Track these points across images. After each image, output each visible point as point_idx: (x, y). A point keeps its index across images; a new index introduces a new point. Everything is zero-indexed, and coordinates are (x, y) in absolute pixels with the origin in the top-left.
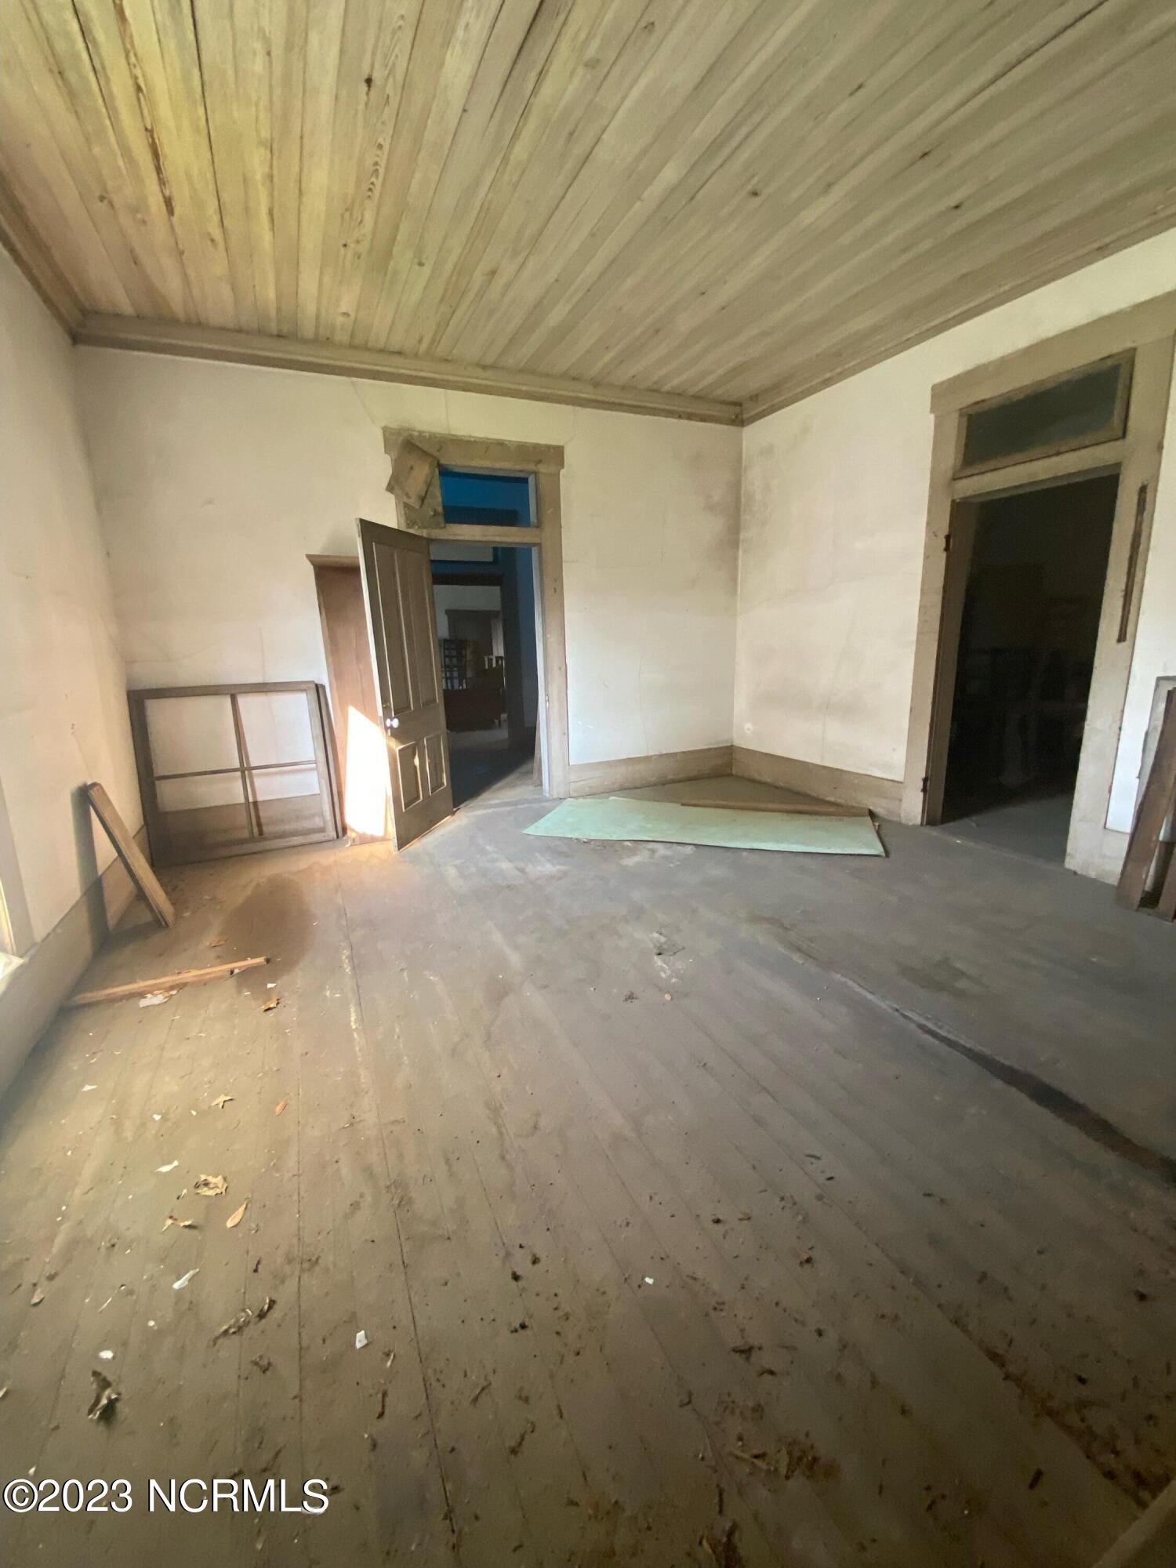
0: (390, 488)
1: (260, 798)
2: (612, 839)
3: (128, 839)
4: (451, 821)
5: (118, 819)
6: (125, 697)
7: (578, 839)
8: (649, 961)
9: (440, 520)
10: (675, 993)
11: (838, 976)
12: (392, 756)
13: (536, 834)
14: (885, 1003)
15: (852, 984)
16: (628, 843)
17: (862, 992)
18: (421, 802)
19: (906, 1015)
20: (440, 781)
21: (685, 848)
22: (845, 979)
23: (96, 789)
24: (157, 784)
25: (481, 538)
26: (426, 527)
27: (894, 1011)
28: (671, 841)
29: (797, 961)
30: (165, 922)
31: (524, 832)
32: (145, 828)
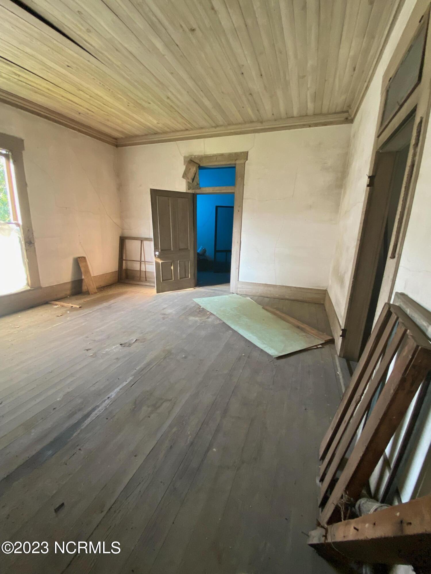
0: (183, 177)
1: (147, 270)
2: (208, 310)
3: (87, 271)
4: (189, 290)
5: (87, 266)
6: (119, 238)
7: (200, 306)
8: (114, 345)
9: (198, 186)
10: (95, 355)
11: (131, 378)
12: (157, 264)
13: (195, 301)
14: (114, 394)
15: (125, 383)
16: (208, 313)
17: (121, 387)
18: (173, 281)
19: (106, 401)
20: (187, 276)
21: (218, 322)
22: (128, 381)
23: (81, 258)
24: (124, 261)
25: (212, 192)
26: (193, 189)
27: (108, 398)
28: (220, 318)
29: (137, 368)
30: (90, 293)
31: (193, 299)
32: (118, 272)
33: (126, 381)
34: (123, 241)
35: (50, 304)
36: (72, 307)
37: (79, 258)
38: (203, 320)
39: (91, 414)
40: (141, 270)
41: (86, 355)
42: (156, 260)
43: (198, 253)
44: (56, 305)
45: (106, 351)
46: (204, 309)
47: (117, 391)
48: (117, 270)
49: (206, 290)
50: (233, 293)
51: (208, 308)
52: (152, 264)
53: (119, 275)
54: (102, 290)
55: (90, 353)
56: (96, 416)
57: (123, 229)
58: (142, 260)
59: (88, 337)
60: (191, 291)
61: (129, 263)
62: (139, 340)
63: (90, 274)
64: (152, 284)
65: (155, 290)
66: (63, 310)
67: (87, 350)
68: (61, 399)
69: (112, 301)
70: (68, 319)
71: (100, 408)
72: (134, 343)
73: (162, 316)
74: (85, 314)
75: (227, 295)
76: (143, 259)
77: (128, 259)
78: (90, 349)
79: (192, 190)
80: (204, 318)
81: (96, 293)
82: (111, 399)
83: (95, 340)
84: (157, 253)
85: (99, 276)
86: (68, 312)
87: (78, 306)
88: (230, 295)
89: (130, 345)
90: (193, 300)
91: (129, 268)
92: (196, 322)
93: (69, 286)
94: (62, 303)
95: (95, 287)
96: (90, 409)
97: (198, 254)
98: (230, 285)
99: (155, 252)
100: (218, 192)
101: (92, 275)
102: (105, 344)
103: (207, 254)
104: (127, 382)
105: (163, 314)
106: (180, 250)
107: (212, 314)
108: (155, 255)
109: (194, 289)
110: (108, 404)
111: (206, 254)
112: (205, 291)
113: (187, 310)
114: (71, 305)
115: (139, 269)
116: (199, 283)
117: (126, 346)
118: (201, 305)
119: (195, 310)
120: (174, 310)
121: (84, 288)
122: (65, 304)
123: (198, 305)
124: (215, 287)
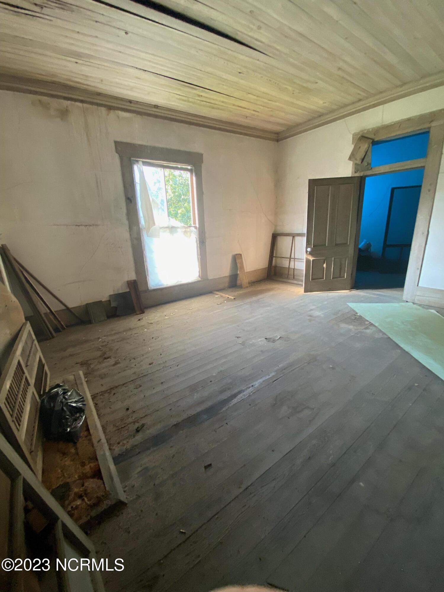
0: (350, 159)
1: (296, 268)
2: (367, 319)
3: (242, 267)
4: (344, 293)
5: (242, 263)
6: (271, 235)
7: (357, 313)
8: (260, 338)
9: (369, 167)
10: (243, 344)
11: (273, 374)
12: (308, 261)
13: (350, 306)
14: (258, 384)
15: (268, 377)
16: (367, 323)
17: (264, 379)
18: (324, 280)
19: (251, 388)
20: (342, 275)
21: (381, 335)
22: (271, 375)
23: (238, 255)
24: (274, 258)
25: (390, 170)
26: (363, 171)
27: (252, 386)
28: (383, 331)
29: (279, 365)
30: (243, 287)
31: (347, 303)
32: (267, 269)
33: (269, 375)
34: (275, 237)
35: (213, 293)
36: (228, 297)
37: (237, 255)
38: (359, 330)
39: (238, 395)
40: (290, 267)
41: (237, 342)
42: (307, 257)
43: (359, 248)
44: (217, 295)
45: (253, 342)
46: (361, 316)
47: (260, 382)
48: (267, 267)
49: (365, 294)
50: (407, 302)
51: (368, 317)
52: (302, 261)
53: (268, 272)
54: (253, 284)
55: (240, 341)
56: (242, 399)
57: (276, 226)
58: (291, 257)
59: (239, 326)
60: (345, 294)
61: (279, 260)
62: (283, 337)
63: (244, 270)
64: (300, 283)
65: (302, 289)
66: (221, 300)
67: (238, 337)
68: (215, 374)
69: (260, 296)
70: (225, 307)
71: (245, 393)
72: (278, 339)
73: (309, 318)
74: (238, 305)
75: (398, 303)
76: (293, 256)
77: (279, 256)
78: (240, 337)
79: (360, 172)
80: (361, 328)
81: (247, 287)
82: (255, 388)
83: (244, 330)
84: (309, 249)
85: (251, 272)
86: (225, 302)
87: (233, 298)
88: (403, 304)
89: (274, 341)
90: (347, 305)
91: (278, 265)
92: (350, 330)
93: (227, 280)
94: (221, 294)
95: (247, 282)
96: (236, 391)
97: (360, 250)
98: (403, 290)
99: (307, 248)
100: (398, 169)
101: (246, 271)
102: (252, 335)
103: (372, 249)
104: (269, 377)
105: (310, 316)
106: (336, 245)
107: (372, 324)
108: (307, 252)
109: (350, 291)
110: (252, 392)
111: (370, 250)
112: (365, 296)
113: (339, 315)
114: (227, 296)
115: (288, 267)
116: (357, 285)
117: (271, 341)
118: (357, 311)
119: (349, 316)
120: (323, 312)
121: (239, 282)
122: (224, 295)
123: (354, 311)
124: (379, 291)
